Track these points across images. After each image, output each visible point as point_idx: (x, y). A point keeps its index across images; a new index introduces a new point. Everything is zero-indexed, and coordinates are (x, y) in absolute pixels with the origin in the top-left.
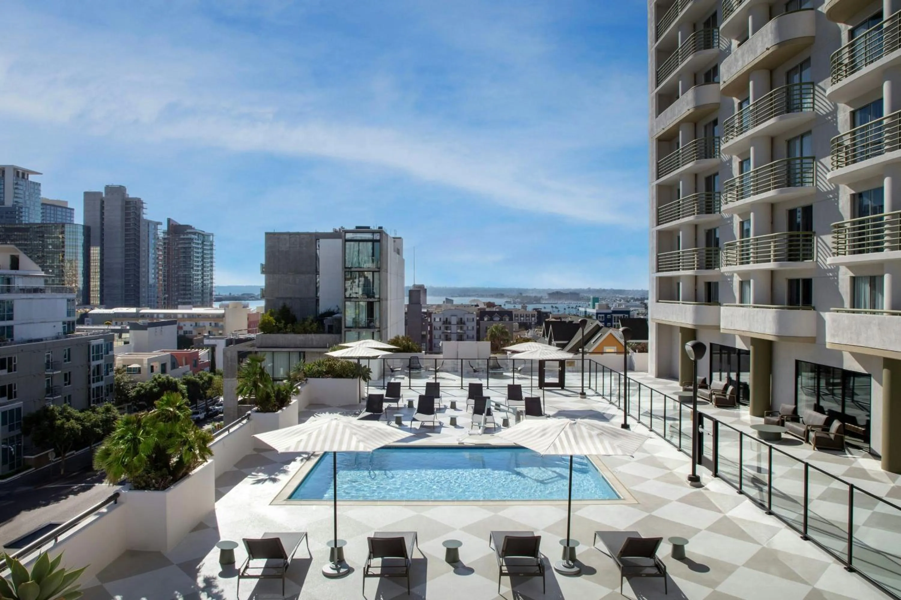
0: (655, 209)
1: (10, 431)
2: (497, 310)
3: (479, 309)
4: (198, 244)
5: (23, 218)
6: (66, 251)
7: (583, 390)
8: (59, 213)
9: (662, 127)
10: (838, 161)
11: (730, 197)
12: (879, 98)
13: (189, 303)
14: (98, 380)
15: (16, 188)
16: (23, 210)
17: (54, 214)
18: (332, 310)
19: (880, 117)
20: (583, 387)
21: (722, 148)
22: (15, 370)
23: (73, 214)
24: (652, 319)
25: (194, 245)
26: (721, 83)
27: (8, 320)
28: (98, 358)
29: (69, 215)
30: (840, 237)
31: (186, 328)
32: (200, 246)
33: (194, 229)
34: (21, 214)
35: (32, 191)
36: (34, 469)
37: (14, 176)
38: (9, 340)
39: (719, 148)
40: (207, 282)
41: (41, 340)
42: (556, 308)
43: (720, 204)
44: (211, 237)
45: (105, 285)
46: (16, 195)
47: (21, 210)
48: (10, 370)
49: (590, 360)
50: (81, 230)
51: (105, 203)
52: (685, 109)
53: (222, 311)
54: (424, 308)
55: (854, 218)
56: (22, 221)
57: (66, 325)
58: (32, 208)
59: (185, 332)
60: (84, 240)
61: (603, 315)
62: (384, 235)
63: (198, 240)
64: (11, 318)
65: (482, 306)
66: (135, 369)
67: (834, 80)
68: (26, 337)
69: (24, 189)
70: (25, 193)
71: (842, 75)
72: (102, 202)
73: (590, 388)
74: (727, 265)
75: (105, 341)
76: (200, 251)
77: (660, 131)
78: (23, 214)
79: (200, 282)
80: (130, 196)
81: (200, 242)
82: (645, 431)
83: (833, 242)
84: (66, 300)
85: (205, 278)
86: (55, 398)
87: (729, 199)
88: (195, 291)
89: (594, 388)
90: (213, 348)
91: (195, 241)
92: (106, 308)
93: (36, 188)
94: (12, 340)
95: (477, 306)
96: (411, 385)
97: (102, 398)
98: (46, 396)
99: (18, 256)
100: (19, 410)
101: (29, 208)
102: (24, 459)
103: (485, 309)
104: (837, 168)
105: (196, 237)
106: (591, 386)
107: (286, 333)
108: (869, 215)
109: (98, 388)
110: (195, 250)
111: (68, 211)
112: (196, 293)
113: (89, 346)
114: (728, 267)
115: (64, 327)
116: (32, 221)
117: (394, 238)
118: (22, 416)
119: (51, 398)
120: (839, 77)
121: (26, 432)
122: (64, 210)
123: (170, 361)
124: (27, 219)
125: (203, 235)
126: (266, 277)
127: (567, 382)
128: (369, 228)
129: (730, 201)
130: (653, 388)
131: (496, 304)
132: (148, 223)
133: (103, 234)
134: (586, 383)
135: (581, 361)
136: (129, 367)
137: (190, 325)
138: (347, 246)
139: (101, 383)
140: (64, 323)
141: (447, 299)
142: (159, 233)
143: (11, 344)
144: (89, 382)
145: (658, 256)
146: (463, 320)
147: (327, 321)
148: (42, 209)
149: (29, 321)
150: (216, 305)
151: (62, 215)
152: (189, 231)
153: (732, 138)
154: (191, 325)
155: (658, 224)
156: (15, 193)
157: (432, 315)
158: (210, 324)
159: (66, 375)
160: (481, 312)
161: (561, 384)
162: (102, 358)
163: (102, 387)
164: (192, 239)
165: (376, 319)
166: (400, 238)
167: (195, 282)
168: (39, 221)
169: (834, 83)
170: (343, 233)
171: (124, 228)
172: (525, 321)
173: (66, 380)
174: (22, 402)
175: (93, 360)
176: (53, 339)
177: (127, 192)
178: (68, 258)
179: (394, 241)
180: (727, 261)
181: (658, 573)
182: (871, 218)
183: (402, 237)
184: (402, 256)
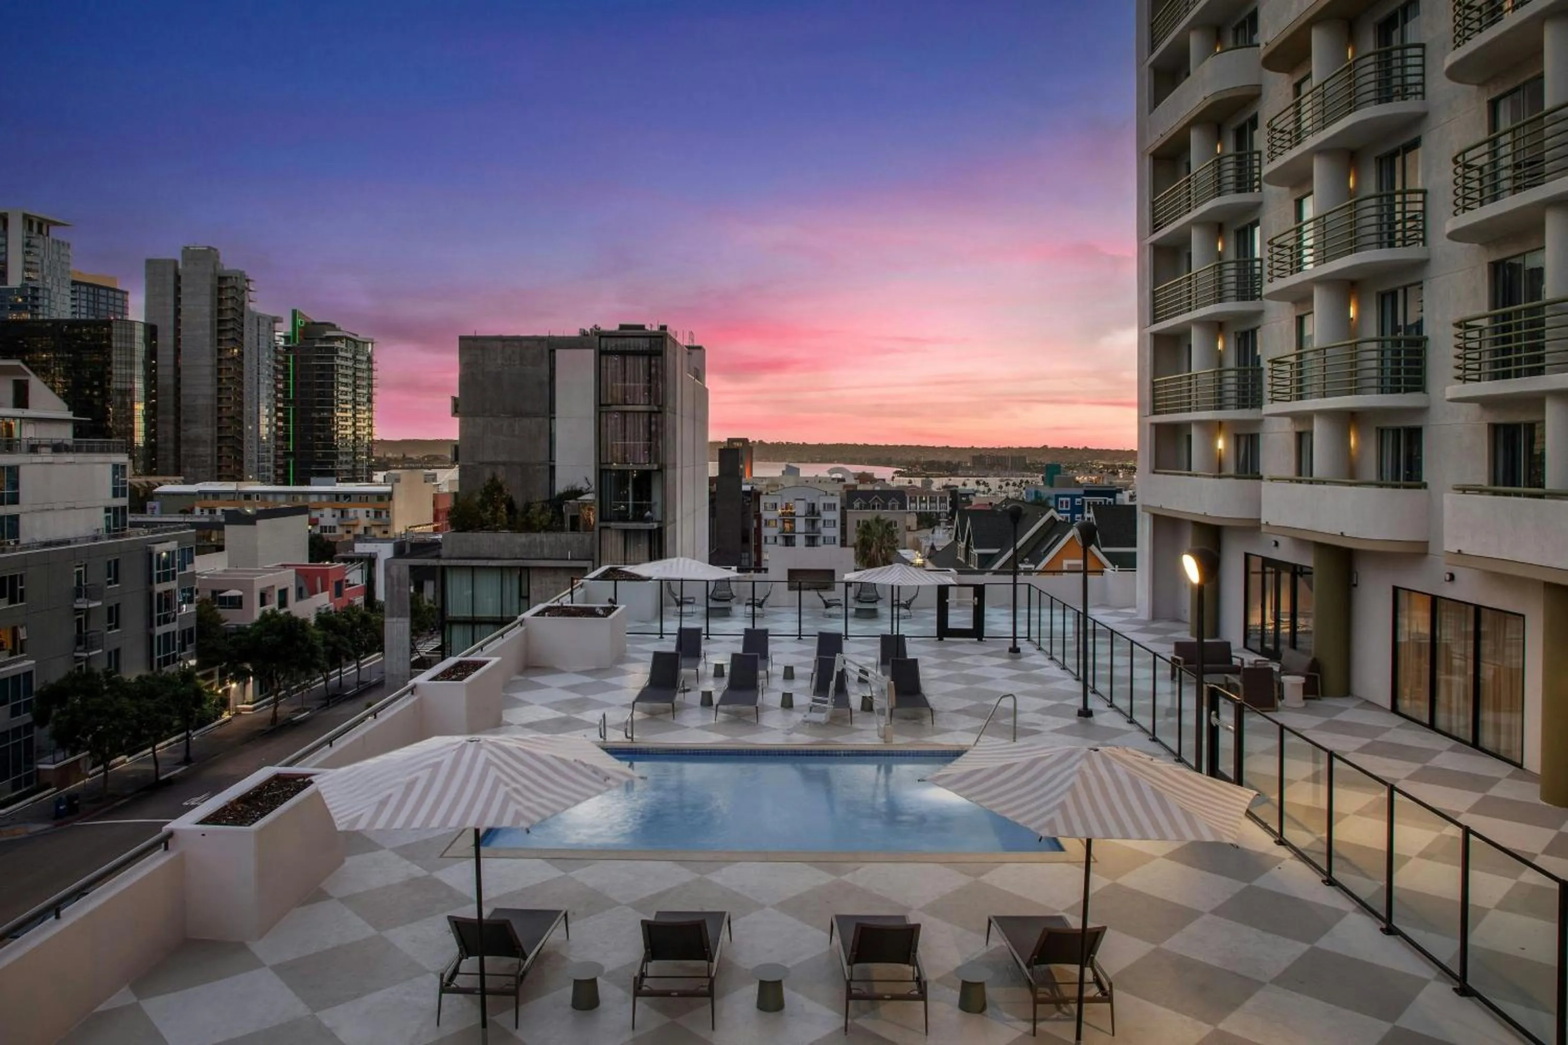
0: (1147, 293)
1: (12, 717)
2: (878, 488)
3: (845, 486)
4: (346, 359)
5: (40, 310)
6: (114, 371)
7: (1015, 642)
8: (103, 300)
9: (1161, 132)
10: (1465, 198)
11: (1277, 269)
12: (1538, 72)
13: (331, 474)
14: (167, 621)
15: (28, 253)
16: (40, 293)
17: (94, 302)
18: (578, 487)
19: (1539, 111)
20: (1015, 637)
21: (1264, 172)
22: (21, 601)
23: (127, 301)
24: (1143, 506)
25: (338, 361)
26: (1263, 45)
27: (9, 503)
28: (167, 577)
29: (118, 303)
30: (1468, 346)
31: (324, 522)
32: (350, 363)
33: (339, 330)
34: (36, 303)
35: (55, 257)
36: (55, 789)
37: (24, 228)
38: (12, 543)
39: (1260, 173)
40: (362, 432)
41: (68, 542)
42: (985, 484)
43: (1261, 282)
44: (370, 345)
45: (182, 438)
46: (28, 266)
47: (36, 294)
48: (12, 601)
49: (1029, 585)
50: (139, 333)
51: (183, 280)
52: (1201, 98)
53: (388, 489)
54: (747, 484)
55: (1496, 308)
56: (38, 314)
57: (111, 514)
58: (55, 290)
59: (324, 529)
60: (146, 351)
61: (1068, 499)
62: (669, 342)
63: (346, 351)
64: (15, 500)
65: (851, 481)
66: (232, 598)
67: (1458, 39)
68: (40, 537)
69: (42, 254)
70: (42, 261)
71: (1471, 29)
72: (178, 278)
73: (1029, 638)
74: (1273, 400)
75: (179, 545)
76: (350, 372)
77: (1155, 140)
78: (40, 302)
79: (349, 432)
80: (226, 268)
81: (350, 355)
82: (1120, 723)
83: (1457, 357)
84: (110, 466)
85: (358, 424)
86: (91, 654)
87: (1276, 273)
88: (341, 450)
89: (1036, 640)
90: (370, 561)
91: (341, 354)
92: (185, 483)
93: (62, 251)
94: (17, 543)
95: (843, 480)
96: (710, 632)
97: (174, 655)
98: (75, 651)
99: (27, 381)
100: (28, 675)
101: (49, 291)
102: (38, 770)
103: (856, 486)
104: (1463, 212)
105: (343, 346)
106: (1032, 636)
107: (496, 530)
108: (1520, 303)
109: (167, 635)
110: (341, 371)
111: (118, 295)
112: (342, 453)
113: (151, 555)
114: (1276, 403)
115: (107, 518)
116: (55, 316)
117: (689, 348)
118: (35, 689)
119: (86, 655)
120: (1467, 33)
121: (41, 720)
122: (111, 294)
123: (293, 584)
124: (46, 311)
125: (355, 341)
126: (461, 422)
127: (989, 629)
128: (642, 327)
129: (1278, 276)
130: (1135, 640)
131: (876, 476)
132: (259, 318)
133: (179, 340)
134: (1022, 629)
135: (1012, 586)
136: (222, 595)
137: (331, 514)
138: (603, 364)
139: (173, 627)
140: (107, 510)
141: (788, 466)
142: (277, 338)
143: (14, 550)
144: (152, 626)
145: (1154, 384)
146: (816, 506)
147: (568, 509)
148: (72, 292)
149: (46, 507)
150: (379, 476)
151: (108, 304)
152: (329, 333)
153: (1281, 154)
154: (334, 516)
155: (1155, 321)
156: (25, 262)
157: (761, 497)
158: (368, 512)
159: (110, 609)
160: (848, 492)
161: (977, 632)
162: (174, 579)
163: (174, 633)
164: (335, 351)
165: (656, 503)
166: (699, 348)
167: (340, 432)
168: (67, 316)
169: (1459, 46)
170: (597, 338)
171: (216, 328)
172: (928, 510)
173: (110, 621)
174: (33, 662)
175: (159, 582)
176: (87, 541)
177: (221, 260)
178: (119, 386)
179: (689, 354)
180: (1273, 392)
181: (1100, 995)
182: (1525, 309)
183: (704, 347)
184: (704, 383)
